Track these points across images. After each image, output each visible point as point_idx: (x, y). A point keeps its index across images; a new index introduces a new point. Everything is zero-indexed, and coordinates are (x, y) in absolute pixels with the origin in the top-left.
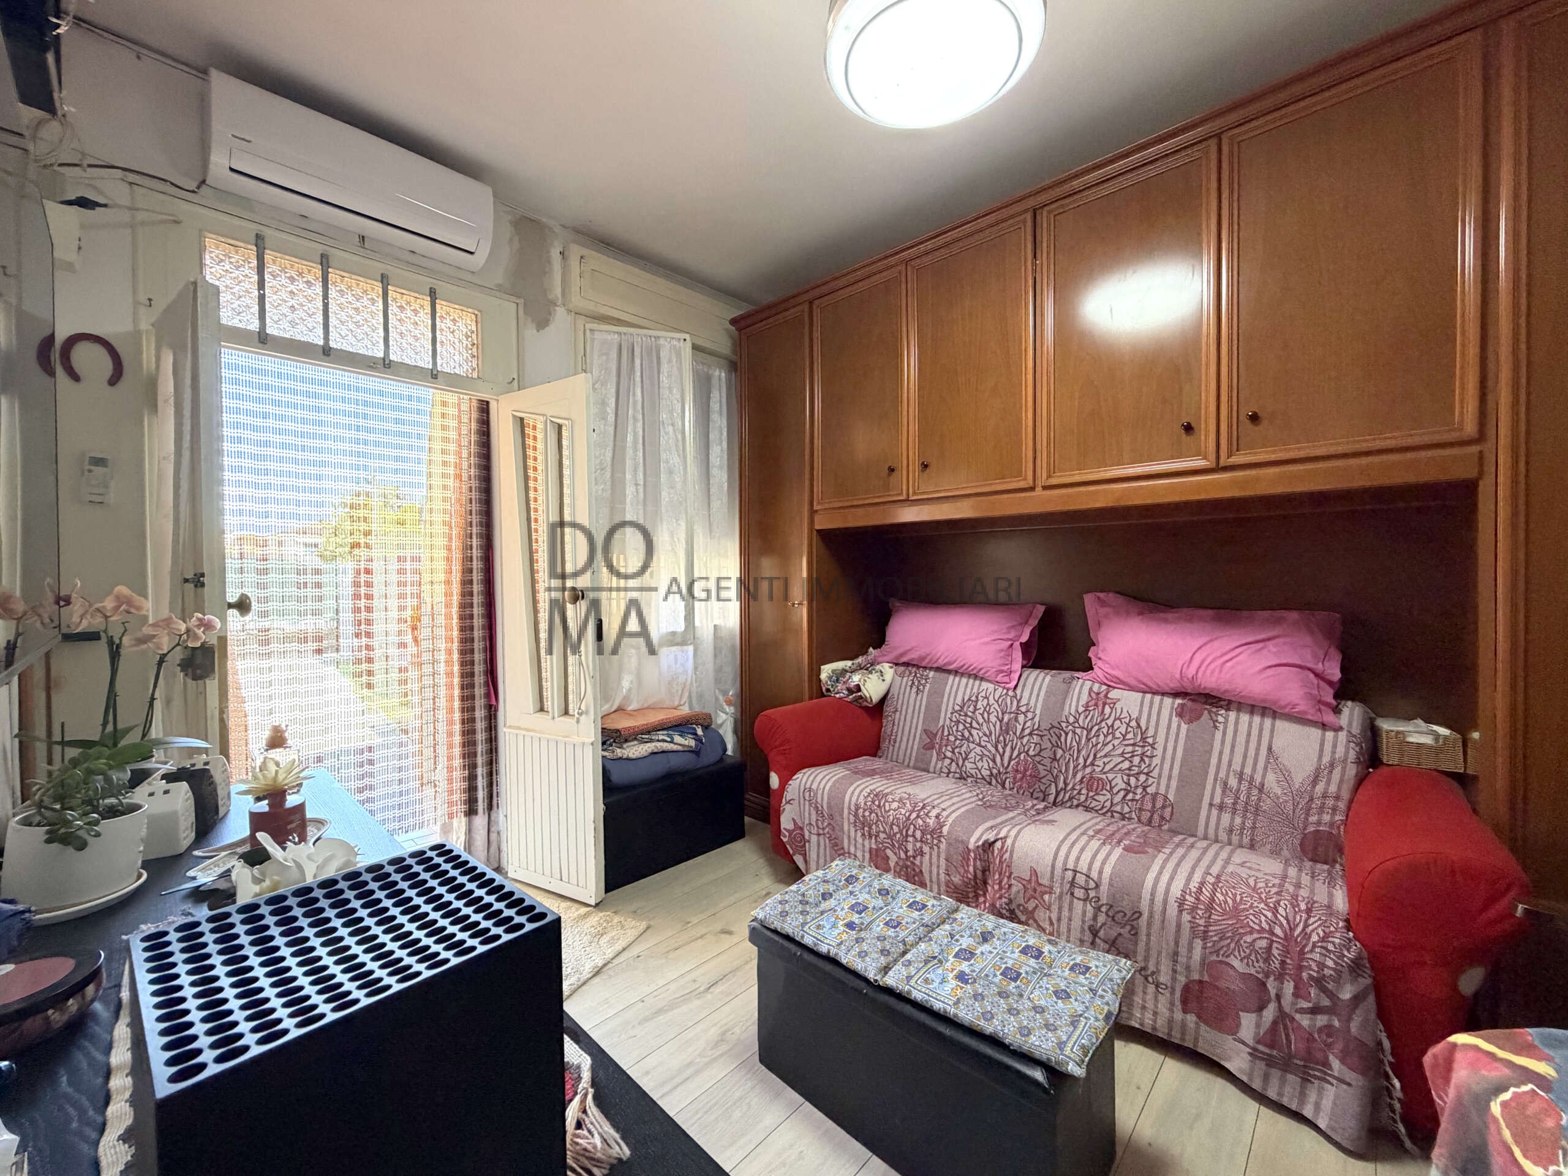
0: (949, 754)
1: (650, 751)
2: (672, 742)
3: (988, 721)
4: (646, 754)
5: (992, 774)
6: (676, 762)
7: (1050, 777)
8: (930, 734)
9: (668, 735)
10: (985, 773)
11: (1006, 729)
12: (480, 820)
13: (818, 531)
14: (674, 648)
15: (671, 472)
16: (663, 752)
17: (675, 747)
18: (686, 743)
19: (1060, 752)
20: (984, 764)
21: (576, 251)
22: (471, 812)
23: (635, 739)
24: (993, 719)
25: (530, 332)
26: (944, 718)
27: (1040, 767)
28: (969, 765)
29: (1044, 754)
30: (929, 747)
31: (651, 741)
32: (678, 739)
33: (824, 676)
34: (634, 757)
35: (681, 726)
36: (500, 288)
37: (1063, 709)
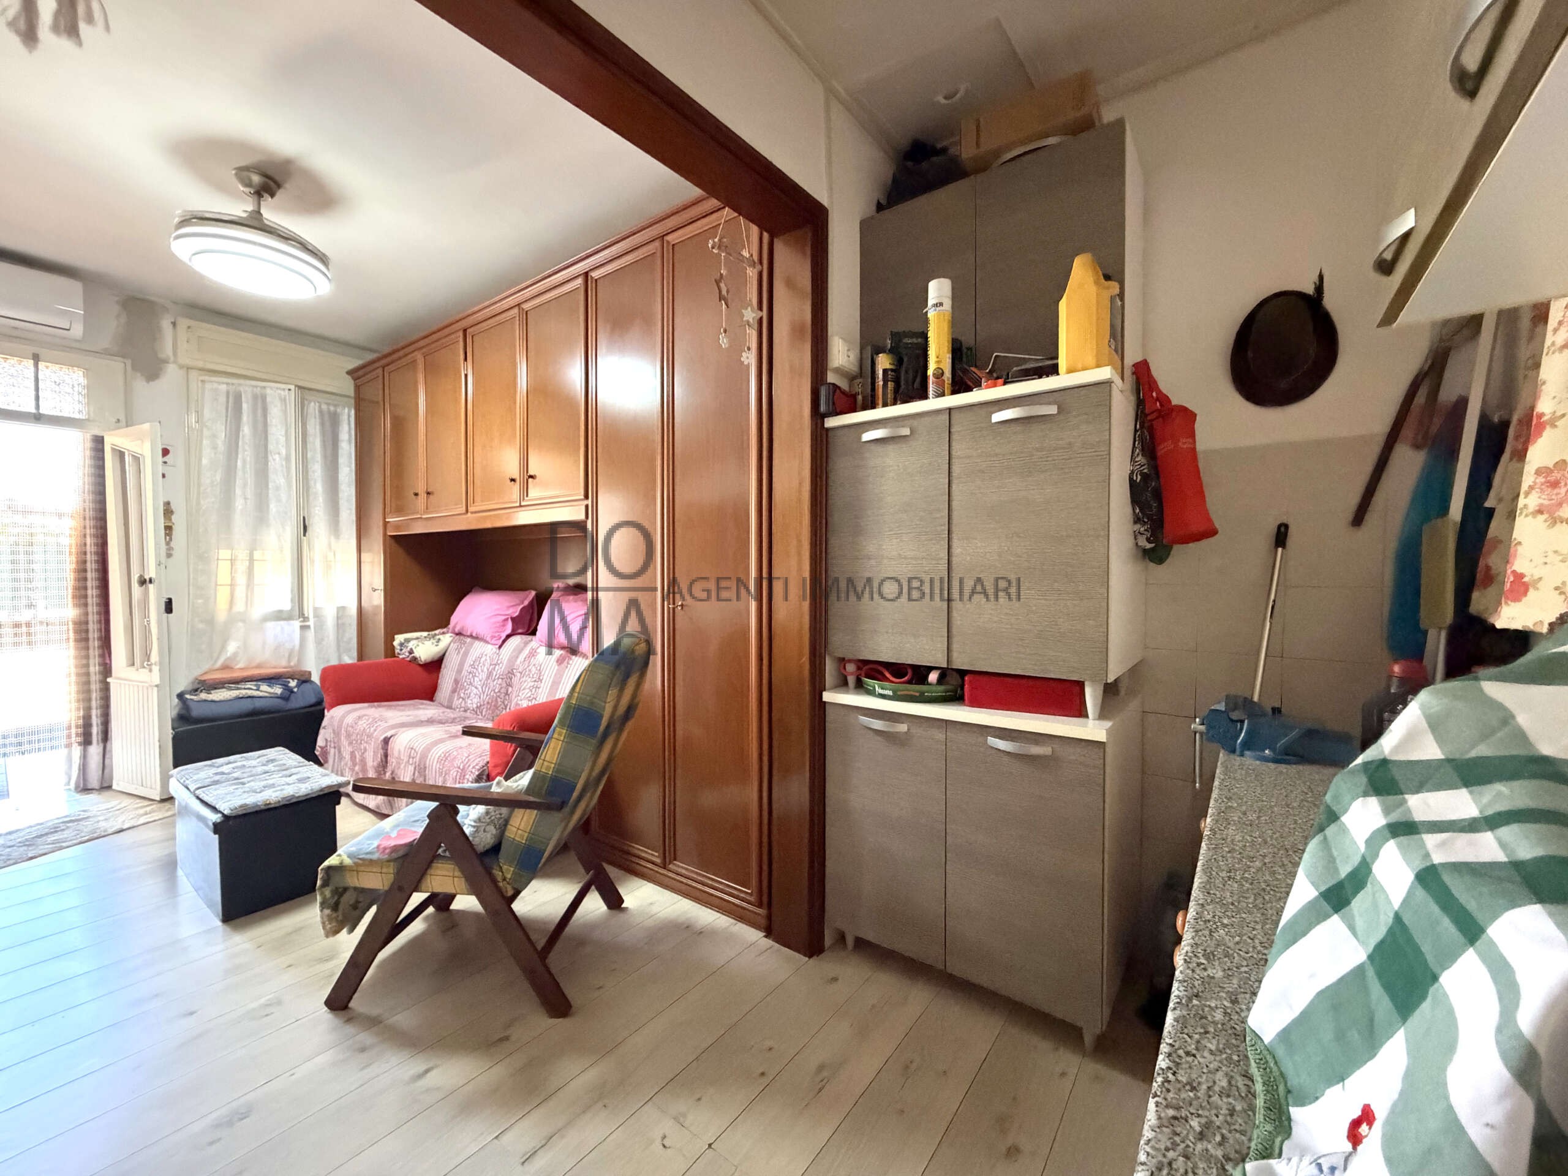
0: (462, 695)
1: (234, 695)
2: (258, 690)
3: (482, 671)
4: (229, 698)
5: (477, 707)
6: (258, 704)
7: (503, 706)
8: (456, 682)
9: (256, 685)
10: (475, 706)
11: (490, 674)
12: (95, 750)
13: (390, 536)
14: (282, 623)
15: (278, 488)
16: (250, 697)
17: (261, 694)
18: (271, 690)
19: (510, 689)
20: (475, 701)
21: (183, 323)
22: (87, 741)
23: (223, 688)
24: (485, 670)
25: (140, 385)
26: (466, 667)
27: (499, 700)
28: (469, 702)
29: (503, 690)
30: (454, 691)
31: (238, 689)
32: (264, 687)
33: (396, 643)
34: (217, 699)
35: (271, 679)
36: (107, 353)
37: (516, 661)
